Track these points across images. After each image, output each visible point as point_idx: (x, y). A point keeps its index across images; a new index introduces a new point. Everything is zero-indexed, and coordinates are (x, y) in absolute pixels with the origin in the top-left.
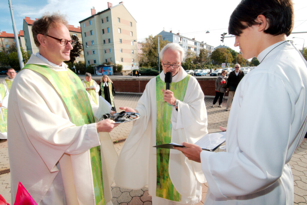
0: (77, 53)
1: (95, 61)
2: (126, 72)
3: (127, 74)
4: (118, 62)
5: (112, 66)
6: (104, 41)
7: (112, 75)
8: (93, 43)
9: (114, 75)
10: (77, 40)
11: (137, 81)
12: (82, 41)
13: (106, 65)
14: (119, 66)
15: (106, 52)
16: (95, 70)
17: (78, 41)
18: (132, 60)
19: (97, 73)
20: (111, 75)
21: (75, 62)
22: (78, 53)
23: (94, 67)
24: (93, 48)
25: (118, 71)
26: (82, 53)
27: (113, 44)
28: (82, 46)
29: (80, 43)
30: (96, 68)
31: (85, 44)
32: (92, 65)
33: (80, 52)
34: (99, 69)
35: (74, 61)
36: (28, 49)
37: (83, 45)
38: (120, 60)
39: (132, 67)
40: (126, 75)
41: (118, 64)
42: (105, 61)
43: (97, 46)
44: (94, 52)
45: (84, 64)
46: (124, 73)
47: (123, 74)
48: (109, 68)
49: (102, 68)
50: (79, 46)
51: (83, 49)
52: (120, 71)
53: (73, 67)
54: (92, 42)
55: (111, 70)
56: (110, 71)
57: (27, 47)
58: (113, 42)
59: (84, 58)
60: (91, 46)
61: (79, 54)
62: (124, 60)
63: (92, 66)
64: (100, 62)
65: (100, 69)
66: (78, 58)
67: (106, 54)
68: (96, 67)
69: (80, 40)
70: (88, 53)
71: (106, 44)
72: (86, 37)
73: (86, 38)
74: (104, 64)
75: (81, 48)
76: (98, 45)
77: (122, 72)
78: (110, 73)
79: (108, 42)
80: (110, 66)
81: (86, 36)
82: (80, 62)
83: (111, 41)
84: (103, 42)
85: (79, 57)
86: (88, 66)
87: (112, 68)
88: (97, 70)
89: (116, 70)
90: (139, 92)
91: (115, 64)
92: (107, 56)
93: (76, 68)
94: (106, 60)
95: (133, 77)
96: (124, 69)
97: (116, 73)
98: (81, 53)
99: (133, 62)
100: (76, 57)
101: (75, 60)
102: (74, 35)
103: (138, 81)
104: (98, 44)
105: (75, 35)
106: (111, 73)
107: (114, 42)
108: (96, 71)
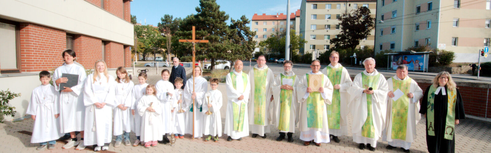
0: (363, 33)
1: (393, 46)
2: (460, 66)
3: (463, 72)
4: (443, 46)
5: (426, 54)
6: (419, 9)
7: (425, 72)
8: (395, 15)
9: (429, 71)
10: (368, 14)
11: (481, 89)
12: (375, 13)
13: (415, 52)
14: (444, 55)
15: (420, 27)
16: (390, 61)
17: (370, 14)
18: (485, 42)
19: (391, 67)
20: (422, 71)
21: (357, 47)
22: (365, 33)
23: (389, 55)
24: (393, 23)
25: (441, 63)
26: (373, 32)
27: (438, 12)
28: (373, 21)
29: (371, 17)
30: (392, 57)
31: (379, 18)
32: (387, 51)
33: (369, 31)
34: (398, 59)
35: (355, 47)
36: (300, 32)
37: (375, 19)
38: (451, 41)
39: (481, 57)
40: (461, 74)
41: (443, 51)
42: (413, 45)
43: (402, 19)
44: (393, 29)
45: (371, 50)
46: (454, 69)
47: (452, 70)
48: (419, 57)
49: (405, 57)
50: (368, 22)
51: (375, 27)
52: (446, 64)
53: (353, 55)
54: (394, 12)
55: (423, 62)
56: (421, 64)
57: (301, 29)
58: (438, 8)
59: (374, 41)
60: (390, 20)
61: (367, 34)
62: (459, 42)
63: (385, 54)
64: (402, 47)
65: (400, 60)
66: (364, 41)
67: (419, 31)
68: (392, 55)
69: (373, 12)
70: (382, 32)
71: (421, 14)
72: (385, 6)
73: (383, 7)
74: (411, 49)
75: (372, 26)
76: (403, 17)
77: (450, 65)
78: (419, 66)
79: (427, 10)
80: (423, 54)
81: (383, 5)
82: (366, 47)
83: (433, 7)
84: (415, 11)
85: (366, 39)
86: (377, 53)
87: (426, 58)
88: (394, 61)
89: (437, 61)
90: (484, 116)
91: (436, 50)
92: (420, 36)
93: (357, 57)
94: (417, 43)
95: (479, 78)
96: (457, 60)
97: (434, 68)
98: (371, 33)
99: (487, 45)
100: (361, 39)
101: (358, 44)
102: (364, 6)
103: (486, 89)
104: (404, 14)
105: (367, 6)
106: (422, 66)
107: (440, 7)
108: (392, 63)
